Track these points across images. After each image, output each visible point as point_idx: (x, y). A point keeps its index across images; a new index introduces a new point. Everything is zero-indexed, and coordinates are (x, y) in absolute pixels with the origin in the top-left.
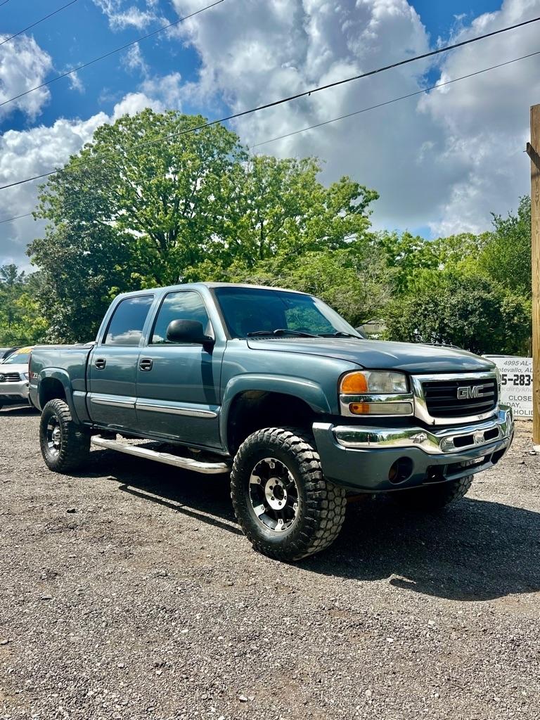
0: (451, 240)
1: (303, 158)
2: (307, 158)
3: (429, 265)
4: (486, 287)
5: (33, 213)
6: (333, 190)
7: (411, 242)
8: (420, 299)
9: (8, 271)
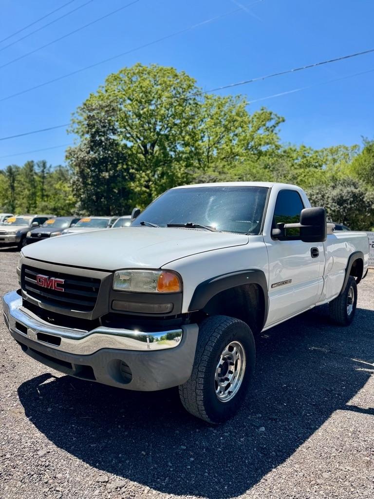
0: (331, 150)
1: (237, 95)
2: (239, 95)
3: (317, 166)
4: (355, 185)
5: (67, 131)
6: (256, 116)
7: (305, 151)
8: (313, 191)
9: (42, 164)
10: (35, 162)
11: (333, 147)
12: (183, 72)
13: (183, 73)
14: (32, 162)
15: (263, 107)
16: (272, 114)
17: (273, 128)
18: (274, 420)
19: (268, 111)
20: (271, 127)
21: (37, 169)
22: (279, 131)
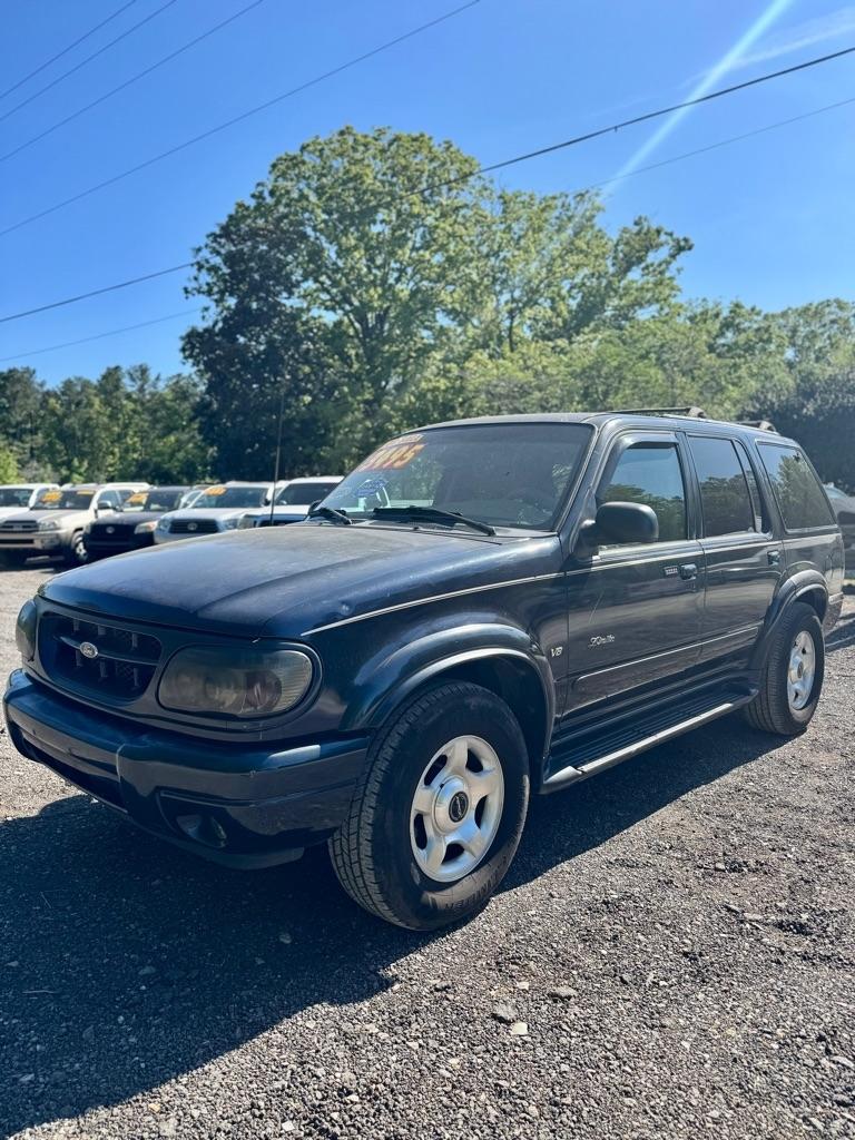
0: (806, 311)
5: (186, 289)
6: (623, 238)
9: (139, 374)
10: (125, 367)
11: (811, 304)
12: (446, 142)
13: (446, 145)
14: (117, 368)
15: (640, 218)
16: (662, 234)
17: (664, 266)
18: (562, 999)
19: (654, 227)
20: (660, 265)
21: (129, 386)
22: (679, 270)
